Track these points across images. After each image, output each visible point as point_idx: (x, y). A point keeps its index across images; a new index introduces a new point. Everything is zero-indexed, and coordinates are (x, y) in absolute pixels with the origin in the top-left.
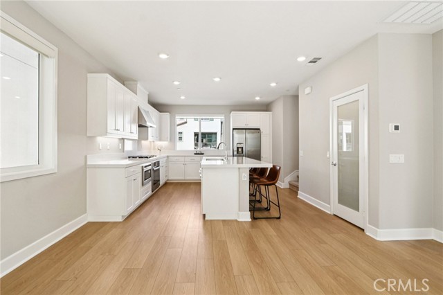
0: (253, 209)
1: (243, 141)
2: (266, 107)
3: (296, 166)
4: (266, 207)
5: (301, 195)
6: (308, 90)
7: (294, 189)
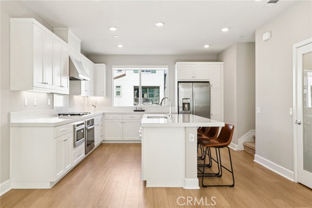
0: (201, 175)
1: (190, 96)
2: (216, 57)
3: (252, 125)
4: (217, 172)
5: (258, 159)
6: (266, 36)
7: (249, 152)
